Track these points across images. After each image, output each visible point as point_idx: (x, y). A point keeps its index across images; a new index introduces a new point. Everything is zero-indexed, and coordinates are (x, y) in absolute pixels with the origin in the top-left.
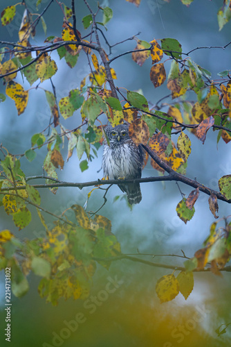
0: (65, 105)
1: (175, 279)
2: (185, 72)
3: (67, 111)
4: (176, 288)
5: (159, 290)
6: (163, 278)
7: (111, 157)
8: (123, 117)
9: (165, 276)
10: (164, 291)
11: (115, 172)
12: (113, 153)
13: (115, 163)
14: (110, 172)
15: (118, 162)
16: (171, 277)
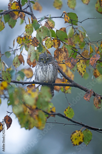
0: (28, 29)
1: (82, 133)
2: (76, 35)
3: (29, 32)
4: (82, 138)
5: (73, 138)
6: (75, 132)
7: (41, 70)
8: (53, 44)
9: (77, 131)
10: (76, 139)
11: (43, 79)
12: (42, 68)
13: (43, 73)
14: (39, 78)
15: (45, 73)
16: (80, 132)
